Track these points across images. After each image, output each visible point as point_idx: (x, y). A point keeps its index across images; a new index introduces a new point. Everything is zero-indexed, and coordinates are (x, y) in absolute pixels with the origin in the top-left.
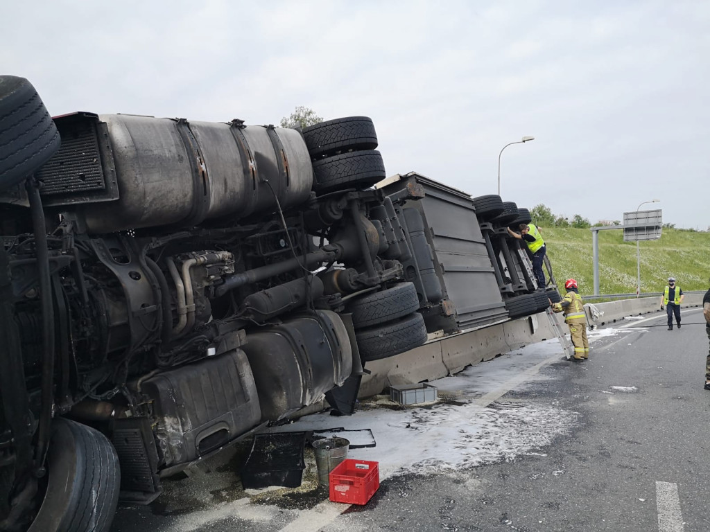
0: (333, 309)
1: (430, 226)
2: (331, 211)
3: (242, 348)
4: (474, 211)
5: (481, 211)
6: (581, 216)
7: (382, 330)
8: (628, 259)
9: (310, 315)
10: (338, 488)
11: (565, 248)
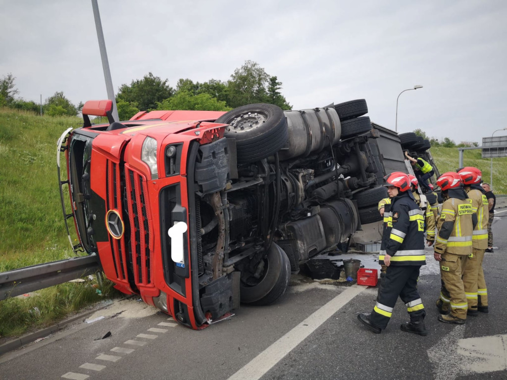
0: (348, 197)
1: (381, 153)
2: (346, 148)
3: (319, 214)
4: (400, 143)
5: (403, 143)
6: (450, 139)
7: (370, 209)
8: (483, 170)
9: (339, 200)
10: (362, 279)
11: (438, 162)
